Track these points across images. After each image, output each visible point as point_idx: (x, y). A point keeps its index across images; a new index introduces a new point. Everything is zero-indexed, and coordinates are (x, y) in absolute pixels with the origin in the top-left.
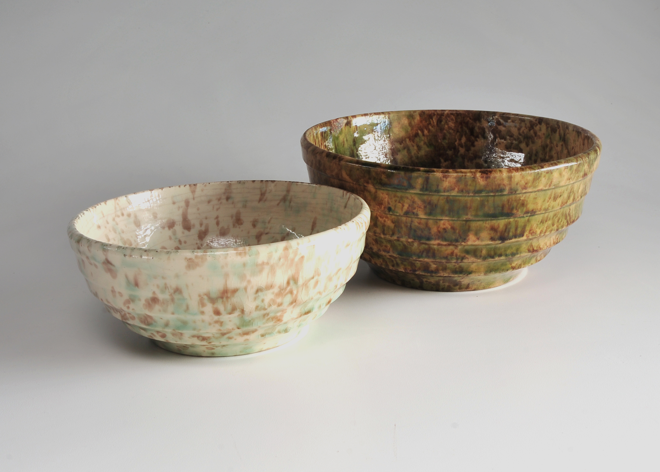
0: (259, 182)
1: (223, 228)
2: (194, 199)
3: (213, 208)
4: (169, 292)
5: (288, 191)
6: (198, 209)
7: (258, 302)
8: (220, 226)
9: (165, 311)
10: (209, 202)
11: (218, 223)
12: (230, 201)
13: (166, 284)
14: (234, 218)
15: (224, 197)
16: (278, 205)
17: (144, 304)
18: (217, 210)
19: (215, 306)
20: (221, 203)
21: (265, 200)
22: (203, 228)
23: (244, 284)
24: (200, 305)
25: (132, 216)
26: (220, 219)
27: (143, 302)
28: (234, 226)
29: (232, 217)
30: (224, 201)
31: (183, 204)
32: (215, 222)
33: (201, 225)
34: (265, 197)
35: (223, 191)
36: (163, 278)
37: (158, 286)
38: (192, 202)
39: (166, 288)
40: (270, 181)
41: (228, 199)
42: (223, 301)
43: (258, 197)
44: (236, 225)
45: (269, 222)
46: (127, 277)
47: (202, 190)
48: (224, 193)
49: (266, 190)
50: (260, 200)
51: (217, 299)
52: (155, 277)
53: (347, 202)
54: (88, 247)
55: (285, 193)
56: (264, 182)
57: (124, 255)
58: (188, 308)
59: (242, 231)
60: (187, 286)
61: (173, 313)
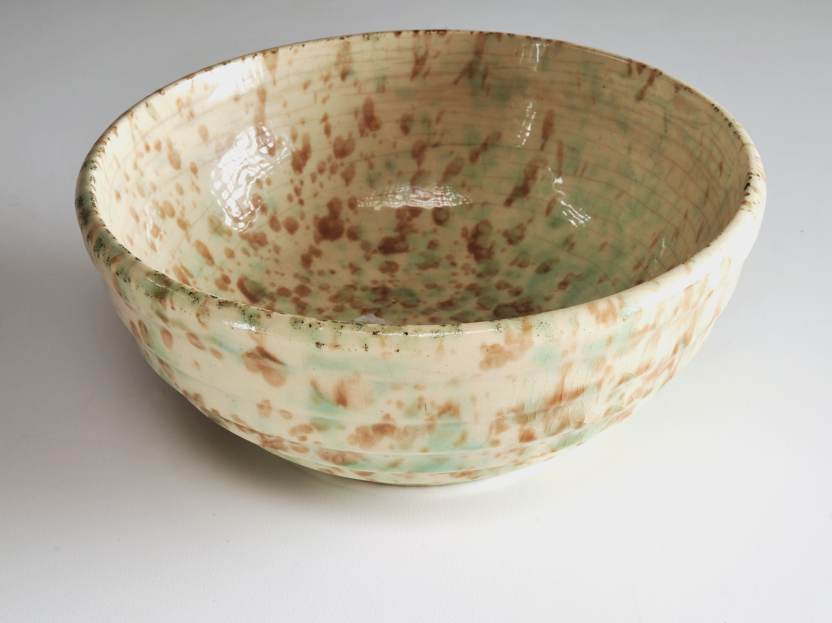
0: (411, 33)
1: (339, 139)
2: (274, 83)
3: (315, 97)
4: (427, 414)
5: (478, 53)
6: (285, 105)
7: (614, 402)
8: (334, 135)
9: (405, 447)
10: (306, 86)
11: (328, 131)
12: (350, 80)
13: (421, 399)
14: (361, 116)
15: (336, 73)
16: (456, 82)
17: (351, 436)
18: (324, 101)
19: (526, 427)
20: (330, 86)
21: (427, 74)
22: (299, 146)
23: (599, 376)
24: (494, 431)
25: (164, 146)
26: (332, 121)
27: (351, 430)
28: (362, 133)
29: (356, 113)
30: (336, 81)
31: (255, 98)
32: (321, 128)
33: (294, 138)
34: (425, 68)
35: (333, 59)
36: (417, 387)
37: (400, 404)
38: (271, 91)
39: (419, 407)
40: (434, 31)
41: (344, 75)
42: (545, 416)
43: (409, 68)
44: (367, 130)
45: (438, 120)
46: (314, 385)
47: (290, 62)
48: (337, 64)
49: (427, 53)
50: (415, 74)
51: (534, 414)
52: (396, 387)
53: (645, 88)
54: (198, 315)
55: (470, 57)
56: (421, 33)
57: (318, 344)
58: (463, 438)
59: (381, 142)
60: (474, 399)
61: (424, 450)
